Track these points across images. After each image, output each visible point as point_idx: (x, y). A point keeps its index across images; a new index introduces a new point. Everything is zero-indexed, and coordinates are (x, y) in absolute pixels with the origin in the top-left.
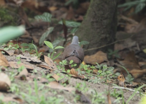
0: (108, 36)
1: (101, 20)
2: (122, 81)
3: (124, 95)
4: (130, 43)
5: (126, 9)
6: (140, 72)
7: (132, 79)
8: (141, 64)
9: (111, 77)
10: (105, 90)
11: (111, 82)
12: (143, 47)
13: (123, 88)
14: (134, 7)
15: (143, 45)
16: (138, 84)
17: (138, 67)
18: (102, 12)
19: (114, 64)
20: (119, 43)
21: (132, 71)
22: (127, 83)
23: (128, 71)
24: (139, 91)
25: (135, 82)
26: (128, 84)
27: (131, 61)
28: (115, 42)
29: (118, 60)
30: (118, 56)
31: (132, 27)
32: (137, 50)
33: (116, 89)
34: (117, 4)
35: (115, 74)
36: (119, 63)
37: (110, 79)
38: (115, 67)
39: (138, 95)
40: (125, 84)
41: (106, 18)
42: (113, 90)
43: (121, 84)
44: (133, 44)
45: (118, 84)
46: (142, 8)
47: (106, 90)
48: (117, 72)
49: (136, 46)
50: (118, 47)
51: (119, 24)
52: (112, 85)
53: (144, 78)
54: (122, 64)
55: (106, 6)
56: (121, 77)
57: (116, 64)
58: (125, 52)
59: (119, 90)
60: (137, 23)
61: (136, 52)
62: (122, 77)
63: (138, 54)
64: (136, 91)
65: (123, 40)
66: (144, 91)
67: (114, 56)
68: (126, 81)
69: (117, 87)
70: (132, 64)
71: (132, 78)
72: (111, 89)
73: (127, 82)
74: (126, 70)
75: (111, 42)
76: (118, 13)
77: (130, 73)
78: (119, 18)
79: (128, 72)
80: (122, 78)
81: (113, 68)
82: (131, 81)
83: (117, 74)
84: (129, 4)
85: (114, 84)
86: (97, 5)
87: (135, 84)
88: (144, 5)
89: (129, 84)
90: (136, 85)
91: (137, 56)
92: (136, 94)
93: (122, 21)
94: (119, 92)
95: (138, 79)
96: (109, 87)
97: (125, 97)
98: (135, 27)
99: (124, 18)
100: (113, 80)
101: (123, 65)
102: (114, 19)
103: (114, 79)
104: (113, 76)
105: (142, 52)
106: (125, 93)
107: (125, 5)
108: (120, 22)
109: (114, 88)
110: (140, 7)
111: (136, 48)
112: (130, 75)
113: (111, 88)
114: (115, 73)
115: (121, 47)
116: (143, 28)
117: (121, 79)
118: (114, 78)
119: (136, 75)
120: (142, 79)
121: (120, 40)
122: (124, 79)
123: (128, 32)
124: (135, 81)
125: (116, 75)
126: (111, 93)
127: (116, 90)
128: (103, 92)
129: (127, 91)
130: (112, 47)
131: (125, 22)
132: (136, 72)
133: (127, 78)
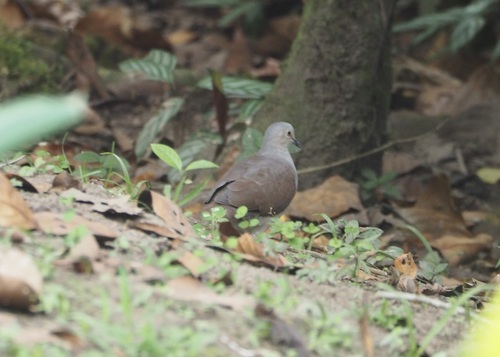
0: (360, 125)
1: (339, 75)
2: (408, 276)
3: (416, 319)
4: (436, 151)
5: (420, 37)
6: (468, 245)
7: (442, 267)
8: (471, 217)
9: (372, 262)
10: (352, 304)
11: (373, 277)
12: (477, 161)
13: (412, 297)
14: (448, 29)
15: (476, 154)
16: (460, 284)
17: (463, 228)
18: (340, 49)
19: (380, 217)
20: (397, 149)
21: (439, 243)
22: (424, 280)
23: (428, 240)
24: (464, 306)
25: (450, 276)
26: (429, 285)
27: (438, 209)
28: (385, 146)
29: (394, 206)
30: (396, 191)
31: (442, 95)
32: (456, 173)
33: (389, 299)
34: (392, 20)
35: (385, 252)
36: (397, 216)
37: (368, 269)
38: (385, 227)
39: (461, 320)
40: (418, 286)
41: (355, 69)
42: (377, 303)
43: (405, 284)
44: (444, 151)
45: (394, 284)
46: (472, 33)
47: (357, 303)
48: (392, 243)
49: (453, 159)
50: (394, 163)
51: (396, 85)
52: (374, 286)
53: (479, 262)
54: (409, 219)
55: (355, 27)
56: (404, 262)
57: (390, 218)
58: (417, 179)
59: (397, 302)
60: (456, 82)
61: (454, 180)
62: (407, 261)
63: (460, 185)
64: (455, 306)
65: (410, 140)
66: (479, 306)
67: (383, 191)
68: (422, 274)
69: (392, 293)
70: (442, 219)
71: (441, 262)
72: (373, 301)
73: (424, 279)
74: (423, 238)
75: (370, 145)
76: (394, 50)
77: (434, 249)
78: (397, 67)
79: (428, 245)
80: (406, 265)
81: (380, 231)
82: (439, 273)
83: (393, 251)
84: (431, 20)
85: (381, 285)
86: (324, 24)
87: (453, 284)
88: (481, 22)
89: (431, 283)
90: (454, 287)
91: (457, 193)
92: (454, 316)
93: (407, 75)
94: (400, 312)
95: (461, 267)
96: (365, 295)
97: (419, 326)
98: (450, 97)
99: (415, 66)
100: (379, 271)
101: (411, 220)
102: (382, 71)
103: (381, 268)
104: (379, 258)
105: (473, 177)
106: (419, 315)
107: (417, 23)
108: (400, 79)
109: (381, 298)
110: (466, 29)
111: (452, 166)
112: (436, 254)
113: (372, 296)
114: (385, 248)
115: (405, 161)
116: (476, 99)
117: (404, 267)
118: (383, 264)
119: (453, 255)
120: (474, 269)
121: (400, 141)
122: (416, 269)
123: (428, 112)
124: (449, 274)
125: (387, 256)
126: (373, 314)
127: (389, 303)
128: (345, 312)
129: (426, 305)
130: (376, 163)
131: (418, 79)
132: (456, 245)
133: (423, 264)
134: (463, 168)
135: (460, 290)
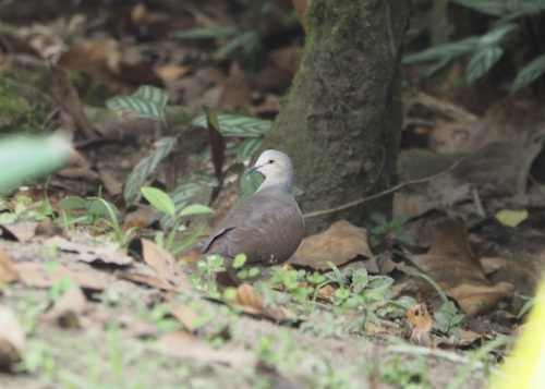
0: (368, 165)
1: (345, 110)
2: (423, 328)
3: (431, 376)
4: (450, 192)
5: (433, 69)
6: (486, 294)
7: (458, 319)
8: (490, 264)
9: (383, 314)
10: (362, 360)
11: (384, 330)
12: (496, 203)
13: (425, 351)
14: (463, 59)
15: (495, 195)
16: (478, 336)
17: (480, 275)
18: (345, 82)
19: (391, 265)
20: (408, 190)
21: (455, 292)
22: (439, 333)
23: (443, 289)
24: (483, 360)
25: (467, 329)
26: (444, 338)
27: (455, 255)
28: (396, 188)
29: (406, 251)
30: (408, 237)
31: (457, 131)
32: (473, 215)
33: (400, 354)
34: (402, 51)
35: (397, 302)
36: (409, 263)
37: (378, 321)
38: (397, 275)
39: (480, 375)
40: (432, 339)
41: (362, 104)
42: (388, 358)
43: (419, 337)
44: (461, 192)
45: (407, 337)
46: (489, 64)
47: (367, 359)
48: (404, 293)
49: (470, 201)
50: (405, 206)
51: (407, 121)
52: (386, 340)
53: (498, 313)
54: (422, 266)
55: (361, 59)
56: (417, 313)
57: (401, 266)
58: (431, 223)
59: (410, 357)
60: (472, 118)
61: (470, 224)
62: (420, 312)
63: (477, 229)
64: (473, 360)
65: (423, 180)
66: (500, 360)
67: (393, 236)
68: (436, 326)
69: (404, 347)
70: (458, 266)
71: (457, 313)
72: (384, 356)
73: (439, 331)
74: (437, 287)
75: (379, 187)
76: (404, 84)
77: (450, 299)
78: (408, 102)
79: (443, 295)
80: (420, 316)
81: (391, 280)
82: (456, 325)
83: (405, 301)
84: (444, 50)
85: (392, 338)
86: (328, 55)
87: (471, 337)
88: (499, 52)
89: (447, 335)
90: (472, 340)
91: (474, 238)
92: (473, 372)
93: (419, 111)
94: (413, 367)
95: (479, 318)
96: (375, 350)
97: (434, 382)
98: (466, 133)
99: (427, 101)
100: (390, 323)
101: (424, 268)
102: (391, 106)
103: (392, 320)
104: (390, 309)
105: (491, 221)
106: (434, 371)
107: (429, 53)
108: (411, 115)
109: (392, 353)
110: (483, 60)
111: (469, 208)
112: (452, 304)
113: (382, 350)
114: (396, 298)
115: (418, 204)
116: (494, 136)
117: (418, 319)
118: (394, 316)
119: (471, 305)
120: (493, 320)
121: (412, 182)
122: (430, 320)
123: (442, 150)
124: (467, 325)
125: (399, 307)
126: (385, 370)
127: (402, 358)
128: (353, 369)
129: (441, 361)
130: (386, 206)
131: (430, 114)
132: (473, 294)
133: (438, 315)
134: (480, 211)
135: (478, 343)
